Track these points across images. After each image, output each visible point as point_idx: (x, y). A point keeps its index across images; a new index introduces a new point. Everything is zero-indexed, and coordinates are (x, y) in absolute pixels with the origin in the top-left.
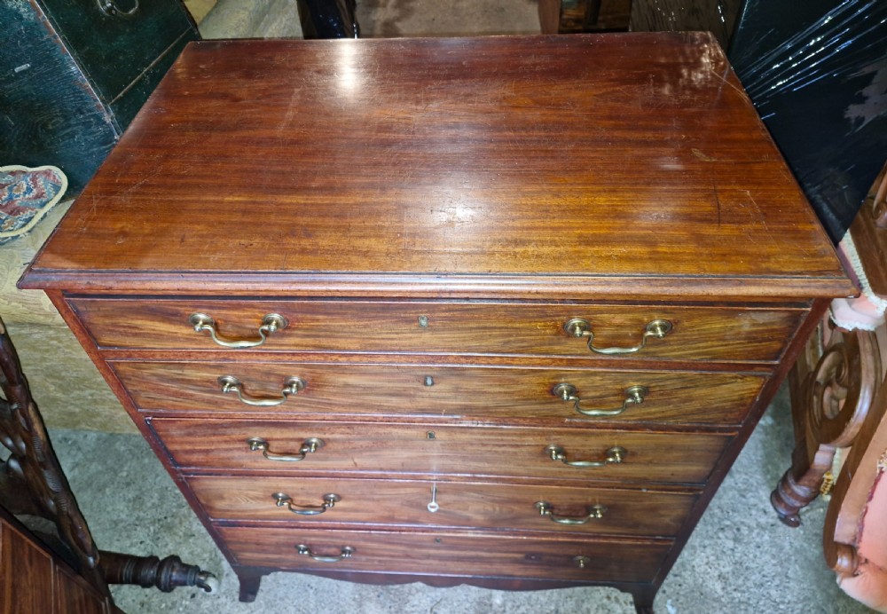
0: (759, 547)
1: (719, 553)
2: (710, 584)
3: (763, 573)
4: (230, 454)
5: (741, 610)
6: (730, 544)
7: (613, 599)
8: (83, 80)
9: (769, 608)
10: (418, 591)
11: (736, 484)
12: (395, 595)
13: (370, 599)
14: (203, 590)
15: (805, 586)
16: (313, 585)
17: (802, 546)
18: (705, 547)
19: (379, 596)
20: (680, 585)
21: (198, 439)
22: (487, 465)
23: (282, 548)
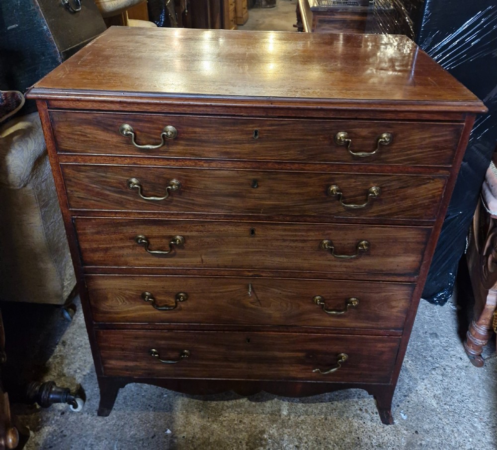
0: (459, 379)
1: (433, 383)
2: (429, 401)
3: (462, 394)
4: (121, 252)
5: (450, 416)
6: (440, 378)
7: (364, 410)
8: (49, 35)
9: (468, 415)
10: (228, 407)
11: (441, 343)
12: (212, 411)
13: (193, 413)
14: (71, 406)
15: (491, 402)
16: (153, 405)
17: (487, 378)
18: (423, 379)
19: (200, 411)
20: (408, 402)
21: (103, 237)
22: (285, 260)
23: (140, 354)
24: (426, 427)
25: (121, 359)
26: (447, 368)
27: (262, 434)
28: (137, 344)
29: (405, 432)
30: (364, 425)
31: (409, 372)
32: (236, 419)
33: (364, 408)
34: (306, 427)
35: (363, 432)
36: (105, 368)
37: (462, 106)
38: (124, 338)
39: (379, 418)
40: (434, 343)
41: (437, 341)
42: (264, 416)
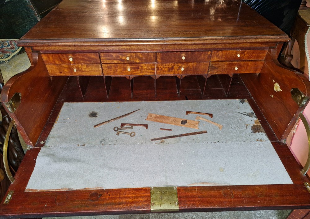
8: (30, 4)
37: (276, 38)
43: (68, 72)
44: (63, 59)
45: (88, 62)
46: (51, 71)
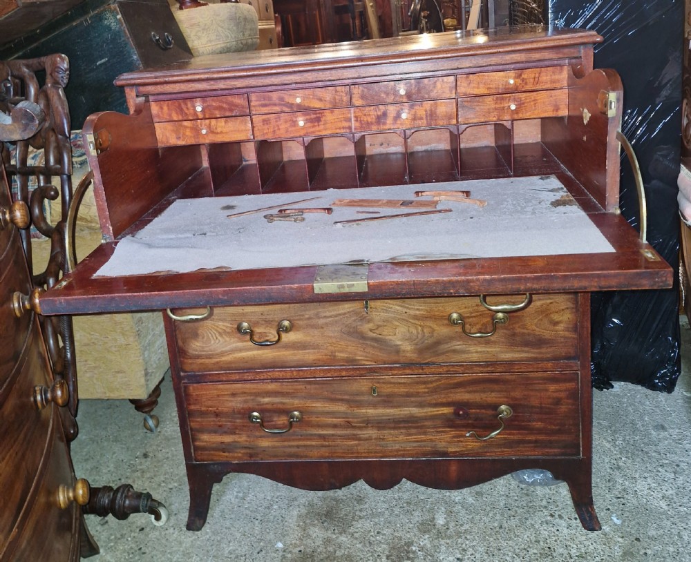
1: (660, 481)
2: (655, 503)
7: (557, 516)
12: (339, 521)
13: (314, 525)
14: (153, 517)
20: (623, 504)
23: (238, 421)
24: (652, 533)
25: (215, 432)
26: (682, 465)
27: (408, 547)
28: (234, 404)
29: (620, 540)
30: (557, 533)
31: (622, 470)
32: (372, 530)
33: (557, 513)
34: (472, 537)
35: (556, 541)
36: (196, 448)
38: (218, 396)
39: (580, 525)
40: (661, 436)
41: (663, 434)
42: (411, 526)
43: (191, 137)
44: (185, 109)
45: (228, 114)
46: (161, 136)
